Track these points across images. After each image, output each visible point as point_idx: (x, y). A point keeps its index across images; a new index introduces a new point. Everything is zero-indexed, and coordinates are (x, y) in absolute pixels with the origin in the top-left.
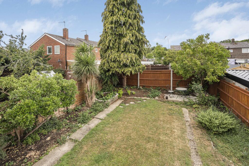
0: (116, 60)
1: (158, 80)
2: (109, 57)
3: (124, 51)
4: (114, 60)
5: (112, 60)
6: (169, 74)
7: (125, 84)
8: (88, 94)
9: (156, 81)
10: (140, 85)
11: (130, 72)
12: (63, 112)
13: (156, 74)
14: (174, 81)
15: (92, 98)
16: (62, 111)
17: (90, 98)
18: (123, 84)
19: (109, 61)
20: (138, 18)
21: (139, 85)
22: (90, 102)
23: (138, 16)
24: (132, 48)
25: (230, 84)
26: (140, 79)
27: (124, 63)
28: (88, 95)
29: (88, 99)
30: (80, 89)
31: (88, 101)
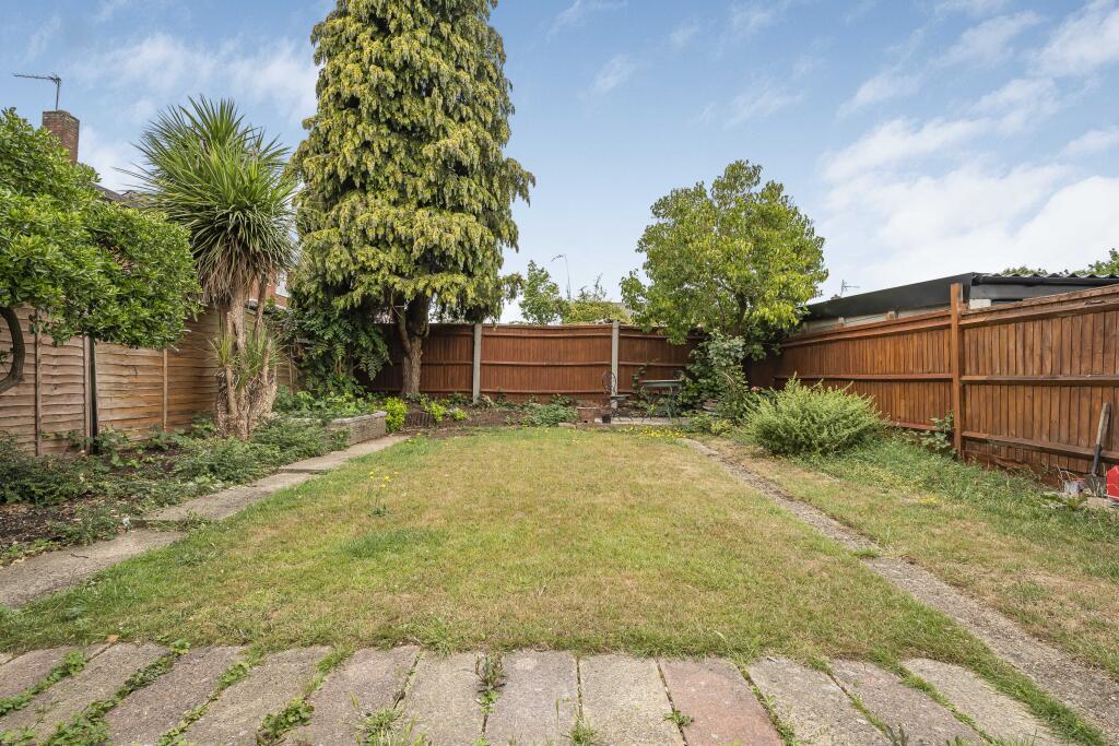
0: (391, 237)
1: (560, 370)
2: (353, 218)
3: (428, 204)
4: (377, 235)
5: (371, 234)
6: (606, 341)
7: (416, 380)
8: (238, 370)
9: (553, 369)
10: (481, 392)
11: (455, 290)
12: (65, 444)
13: (553, 341)
14: (623, 369)
15: (254, 395)
16: (59, 438)
17: (243, 393)
18: (406, 380)
19: (355, 238)
20: (491, 79)
21: (476, 392)
22: (244, 413)
23: (490, 68)
24: (469, 190)
25: (826, 335)
26: (482, 364)
27: (430, 247)
28: (234, 373)
29: (232, 395)
30: (185, 351)
31: (233, 405)
